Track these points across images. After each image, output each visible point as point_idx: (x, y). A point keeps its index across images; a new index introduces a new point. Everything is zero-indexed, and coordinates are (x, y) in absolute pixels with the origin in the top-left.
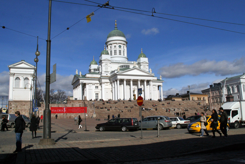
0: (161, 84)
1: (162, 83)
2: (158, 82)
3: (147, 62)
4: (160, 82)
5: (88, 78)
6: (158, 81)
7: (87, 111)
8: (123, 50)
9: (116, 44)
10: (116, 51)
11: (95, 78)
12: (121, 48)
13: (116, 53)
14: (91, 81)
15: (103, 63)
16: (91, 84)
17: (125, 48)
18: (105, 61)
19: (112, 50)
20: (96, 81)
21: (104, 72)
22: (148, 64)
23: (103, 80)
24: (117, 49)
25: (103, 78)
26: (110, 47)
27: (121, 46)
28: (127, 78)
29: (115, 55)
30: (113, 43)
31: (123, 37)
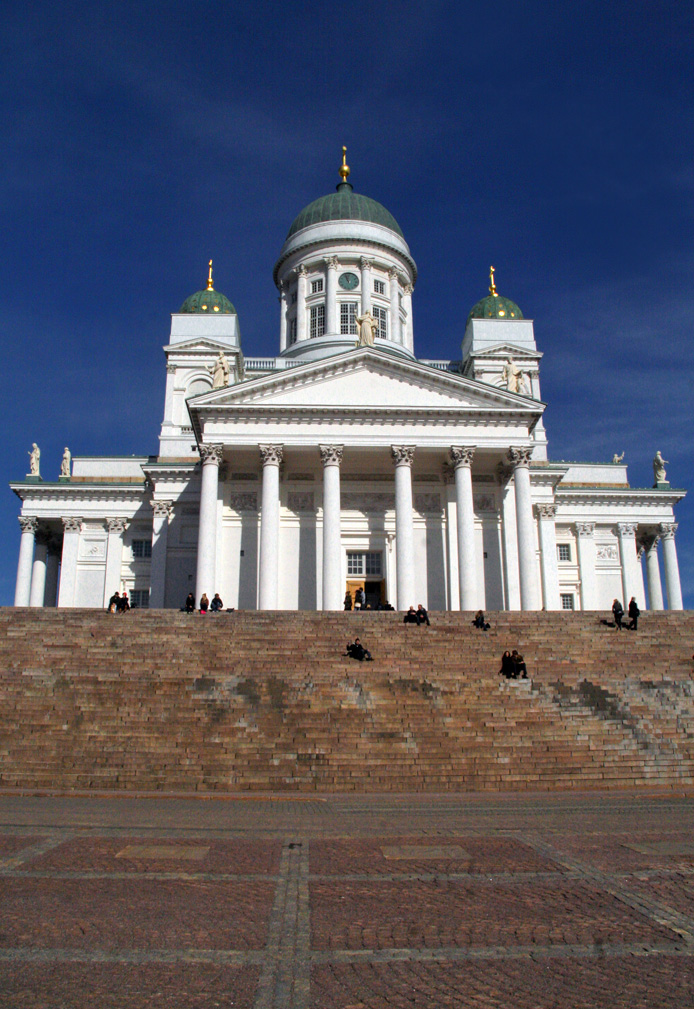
0: (660, 516)
1: (669, 510)
2: (642, 501)
3: (530, 344)
4: (658, 501)
8: (370, 302)
9: (323, 267)
10: (320, 315)
11: (129, 481)
12: (358, 289)
13: (324, 322)
14: (103, 504)
15: (174, 373)
16: (101, 525)
17: (391, 291)
18: (192, 357)
19: (326, 300)
20: (137, 505)
21: (177, 432)
22: (537, 359)
23: (159, 487)
24: (326, 296)
25: (160, 470)
26: (314, 283)
27: (359, 275)
28: (289, 442)
29: (313, 335)
30: (305, 263)
31: (373, 221)
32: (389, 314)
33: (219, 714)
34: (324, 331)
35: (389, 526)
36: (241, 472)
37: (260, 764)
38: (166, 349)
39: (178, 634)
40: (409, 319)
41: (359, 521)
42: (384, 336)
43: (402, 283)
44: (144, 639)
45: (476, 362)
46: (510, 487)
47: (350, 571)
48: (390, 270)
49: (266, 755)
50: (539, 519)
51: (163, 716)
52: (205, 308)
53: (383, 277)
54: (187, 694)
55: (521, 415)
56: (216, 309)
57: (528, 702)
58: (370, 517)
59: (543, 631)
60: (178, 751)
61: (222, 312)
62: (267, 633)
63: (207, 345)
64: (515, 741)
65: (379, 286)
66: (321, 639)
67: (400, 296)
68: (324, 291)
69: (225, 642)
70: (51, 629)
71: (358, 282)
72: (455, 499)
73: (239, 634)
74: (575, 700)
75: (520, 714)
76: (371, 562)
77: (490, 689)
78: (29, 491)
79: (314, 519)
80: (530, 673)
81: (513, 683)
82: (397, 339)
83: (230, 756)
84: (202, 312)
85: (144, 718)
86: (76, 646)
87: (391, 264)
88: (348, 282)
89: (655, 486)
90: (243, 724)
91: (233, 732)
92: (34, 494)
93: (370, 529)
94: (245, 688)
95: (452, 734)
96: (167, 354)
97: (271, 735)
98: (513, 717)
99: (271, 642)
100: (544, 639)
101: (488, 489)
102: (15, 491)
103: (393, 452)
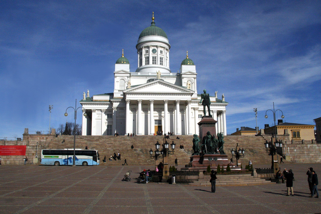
0: (222, 108)
1: (224, 107)
2: (219, 105)
3: (195, 72)
4: (222, 105)
5: (96, 101)
6: (216, 104)
7: (26, 152)
8: (159, 56)
9: (148, 47)
10: (147, 59)
11: (106, 101)
12: (156, 53)
13: (148, 61)
14: (100, 106)
15: (116, 78)
16: (100, 111)
17: (164, 53)
18: (120, 74)
19: (149, 56)
20: (108, 106)
21: (117, 91)
22: (196, 75)
23: (114, 104)
24: (149, 55)
25: (114, 100)
26: (146, 51)
27: (157, 49)
28: (144, 99)
29: (146, 64)
30: (144, 46)
31: (160, 36)
32: (163, 59)
33: (139, 155)
34: (148, 64)
35: (163, 115)
36: (133, 103)
37: (146, 162)
38: (114, 72)
39: (128, 141)
40: (168, 59)
41: (156, 114)
42: (162, 65)
43: (167, 50)
44: (123, 142)
45: (183, 75)
46: (187, 107)
47: (155, 124)
48: (164, 48)
49: (146, 161)
50: (195, 111)
51: (131, 155)
52: (122, 62)
53: (162, 49)
54: (133, 152)
55: (189, 94)
56: (125, 62)
57: (183, 153)
58: (159, 113)
59: (188, 140)
60: (134, 160)
61: (126, 63)
62: (143, 140)
63: (123, 71)
64: (180, 159)
65: (161, 52)
66: (152, 141)
67: (166, 53)
68: (148, 53)
69: (136, 142)
70: (106, 140)
71: (156, 51)
72: (176, 109)
73: (138, 141)
74: (190, 152)
75: (181, 155)
76: (159, 122)
77: (178, 151)
78: (84, 103)
79: (148, 113)
80: (184, 148)
81: (181, 150)
82: (165, 65)
83: (141, 161)
84: (122, 63)
85: (128, 155)
86: (112, 143)
87: (164, 46)
88: (154, 51)
89: (222, 102)
90: (142, 156)
91: (141, 157)
92: (85, 104)
93: (159, 115)
94: (141, 151)
95: (171, 157)
96: (114, 73)
97: (147, 158)
98: (180, 155)
99: (144, 142)
100: (188, 141)
101: (183, 107)
102: (81, 103)
103: (164, 101)
